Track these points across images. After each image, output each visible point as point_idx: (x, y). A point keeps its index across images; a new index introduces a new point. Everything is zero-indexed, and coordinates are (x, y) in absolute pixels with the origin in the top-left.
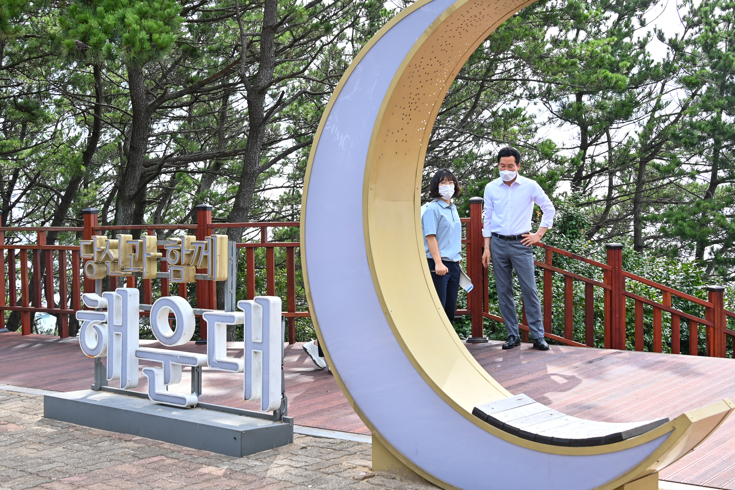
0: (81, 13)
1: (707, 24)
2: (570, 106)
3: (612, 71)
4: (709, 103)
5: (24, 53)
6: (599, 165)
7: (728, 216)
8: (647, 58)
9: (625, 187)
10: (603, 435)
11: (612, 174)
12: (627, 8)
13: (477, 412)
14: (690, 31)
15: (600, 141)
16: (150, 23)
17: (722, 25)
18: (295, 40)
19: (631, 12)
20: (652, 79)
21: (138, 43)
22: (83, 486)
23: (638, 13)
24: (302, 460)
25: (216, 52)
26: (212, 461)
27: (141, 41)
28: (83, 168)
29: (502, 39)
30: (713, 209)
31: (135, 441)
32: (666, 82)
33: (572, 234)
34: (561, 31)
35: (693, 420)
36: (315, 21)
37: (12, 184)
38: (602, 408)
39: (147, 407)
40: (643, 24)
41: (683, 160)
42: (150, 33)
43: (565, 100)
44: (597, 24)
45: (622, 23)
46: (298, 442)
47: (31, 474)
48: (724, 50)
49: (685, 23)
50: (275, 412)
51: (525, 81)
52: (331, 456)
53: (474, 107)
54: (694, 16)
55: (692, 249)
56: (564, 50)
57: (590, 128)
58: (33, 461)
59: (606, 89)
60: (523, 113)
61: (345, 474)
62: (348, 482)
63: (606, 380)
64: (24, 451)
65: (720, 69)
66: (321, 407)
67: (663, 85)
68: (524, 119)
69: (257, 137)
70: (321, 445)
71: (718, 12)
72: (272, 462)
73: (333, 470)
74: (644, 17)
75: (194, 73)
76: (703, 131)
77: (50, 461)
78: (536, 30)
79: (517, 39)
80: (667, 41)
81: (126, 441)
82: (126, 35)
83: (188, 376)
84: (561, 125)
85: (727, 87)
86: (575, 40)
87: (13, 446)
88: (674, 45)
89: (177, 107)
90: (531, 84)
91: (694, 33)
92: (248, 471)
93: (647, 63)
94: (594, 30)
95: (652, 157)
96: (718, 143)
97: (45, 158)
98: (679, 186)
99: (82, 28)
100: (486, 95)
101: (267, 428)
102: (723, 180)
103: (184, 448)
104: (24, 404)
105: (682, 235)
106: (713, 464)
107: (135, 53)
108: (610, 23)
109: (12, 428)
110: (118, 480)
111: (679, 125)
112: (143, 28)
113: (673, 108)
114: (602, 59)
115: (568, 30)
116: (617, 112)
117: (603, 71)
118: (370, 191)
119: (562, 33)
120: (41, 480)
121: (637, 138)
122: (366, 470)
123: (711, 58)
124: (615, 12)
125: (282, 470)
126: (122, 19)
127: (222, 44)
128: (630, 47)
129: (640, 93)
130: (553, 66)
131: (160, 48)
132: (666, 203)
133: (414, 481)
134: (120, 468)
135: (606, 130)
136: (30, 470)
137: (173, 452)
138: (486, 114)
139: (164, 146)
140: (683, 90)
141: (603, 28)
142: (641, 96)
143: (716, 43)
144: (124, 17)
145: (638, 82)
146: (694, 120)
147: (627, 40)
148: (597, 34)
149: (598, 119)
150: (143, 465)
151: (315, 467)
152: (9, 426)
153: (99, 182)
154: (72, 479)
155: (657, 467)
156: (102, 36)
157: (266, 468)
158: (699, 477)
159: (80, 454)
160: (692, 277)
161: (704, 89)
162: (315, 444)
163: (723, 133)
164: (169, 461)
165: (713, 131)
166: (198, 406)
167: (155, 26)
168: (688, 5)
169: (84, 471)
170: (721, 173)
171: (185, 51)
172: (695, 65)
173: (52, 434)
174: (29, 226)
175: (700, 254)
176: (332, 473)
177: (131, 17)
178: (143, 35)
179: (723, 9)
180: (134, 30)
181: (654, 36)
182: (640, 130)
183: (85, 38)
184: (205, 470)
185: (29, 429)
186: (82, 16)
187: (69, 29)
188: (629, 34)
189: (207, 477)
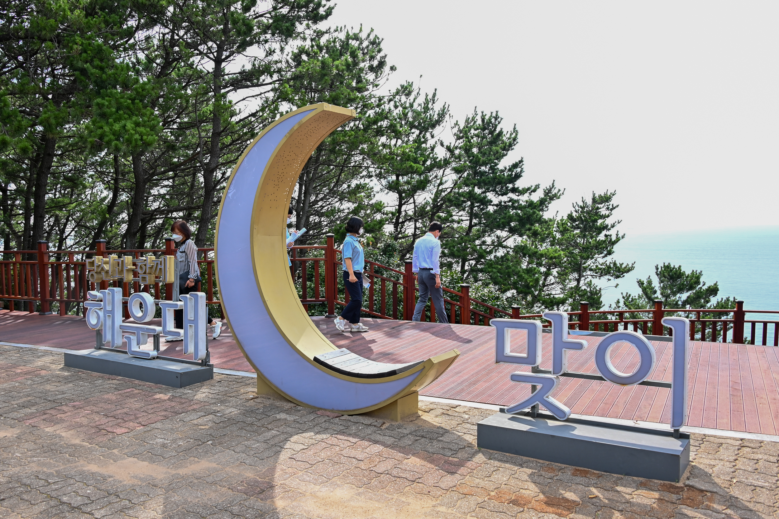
0: (99, 122)
1: (466, 138)
2: (393, 182)
3: (415, 163)
4: (468, 182)
5: (69, 147)
6: (409, 216)
7: (478, 245)
8: (435, 156)
9: (424, 229)
10: (386, 371)
11: (416, 221)
12: (424, 127)
13: (316, 359)
14: (458, 141)
15: (409, 202)
16: (142, 129)
17: (475, 139)
18: (233, 141)
19: (426, 130)
20: (437, 168)
21: (134, 141)
22: (81, 408)
23: (430, 130)
24: (217, 389)
25: (187, 148)
26: (163, 391)
27: (136, 140)
28: (107, 216)
29: (353, 143)
30: (470, 241)
31: (118, 380)
32: (445, 169)
33: (390, 255)
34: (387, 139)
35: (434, 362)
36: (245, 130)
37: (65, 225)
38: (396, 355)
39: (126, 359)
40: (432, 137)
41: (454, 214)
42: (141, 135)
43: (389, 179)
44: (408, 135)
45: (421, 136)
46: (216, 378)
47: (50, 401)
48: (475, 153)
49: (456, 137)
50: (202, 361)
51: (367, 168)
52: (235, 386)
53: (337, 181)
54: (460, 133)
55: (459, 263)
56: (388, 151)
57: (404, 195)
58: (52, 393)
59: (413, 173)
60: (367, 186)
61: (241, 397)
62: (242, 401)
63: (401, 339)
64: (48, 387)
65: (474, 163)
66: (234, 357)
67: (444, 171)
68: (368, 189)
69: (209, 198)
70: (230, 380)
71: (473, 131)
72: (198, 391)
73: (234, 395)
74: (433, 133)
75: (176, 160)
76: (464, 197)
77: (63, 393)
78: (373, 139)
79: (362, 144)
80: (445, 147)
81: (112, 380)
82: (127, 136)
83: (151, 340)
84: (387, 193)
85: (477, 173)
86: (395, 145)
87: (42, 384)
88: (448, 149)
89: (165, 180)
90: (371, 169)
91: (460, 143)
92: (183, 397)
93: (435, 159)
94: (406, 139)
95: (437, 212)
96: (472, 204)
97: (84, 209)
98: (453, 228)
99: (99, 131)
100: (345, 175)
101: (197, 371)
102: (476, 225)
103: (147, 383)
104: (54, 358)
105: (452, 255)
106: (453, 385)
107: (132, 147)
108: (415, 136)
109: (43, 373)
110: (103, 404)
111: (452, 194)
112: (137, 132)
113: (449, 185)
114: (409, 156)
115: (391, 139)
116: (418, 186)
117: (409, 162)
118: (254, 230)
119: (388, 141)
120: (55, 405)
121: (431, 202)
122: (254, 394)
123: (469, 157)
124: (418, 129)
125: (204, 395)
126: (124, 127)
127: (190, 143)
128: (426, 149)
129: (431, 175)
130: (381, 159)
131: (147, 145)
132: (445, 238)
133: (281, 400)
134: (106, 396)
135: (413, 196)
136: (49, 398)
137: (140, 385)
138: (345, 186)
139: (158, 203)
140: (454, 174)
141: (411, 139)
142: (431, 177)
143: (472, 149)
144: (125, 126)
145: (430, 169)
146: (460, 191)
147: (424, 145)
148: (407, 142)
149: (408, 190)
150: (120, 394)
151: (224, 393)
152: (41, 372)
153: (119, 224)
154: (75, 404)
155: (419, 389)
156: (112, 137)
157: (194, 394)
158: (443, 393)
159: (82, 388)
160: (455, 279)
161: (465, 174)
162: (226, 379)
163: (475, 199)
164: (137, 391)
165: (470, 197)
166: (158, 358)
167: (145, 131)
168: (457, 127)
169: (83, 398)
170: (475, 221)
171: (168, 147)
172: (460, 160)
173: (67, 376)
174: (77, 250)
175: (463, 267)
176: (233, 396)
177: (129, 125)
178: (137, 136)
179: (475, 130)
180: (132, 134)
181: (439, 143)
182: (433, 196)
183: (101, 137)
184: (158, 396)
185: (54, 373)
186: (100, 124)
187: (92, 132)
188: (425, 142)
189: (158, 400)
